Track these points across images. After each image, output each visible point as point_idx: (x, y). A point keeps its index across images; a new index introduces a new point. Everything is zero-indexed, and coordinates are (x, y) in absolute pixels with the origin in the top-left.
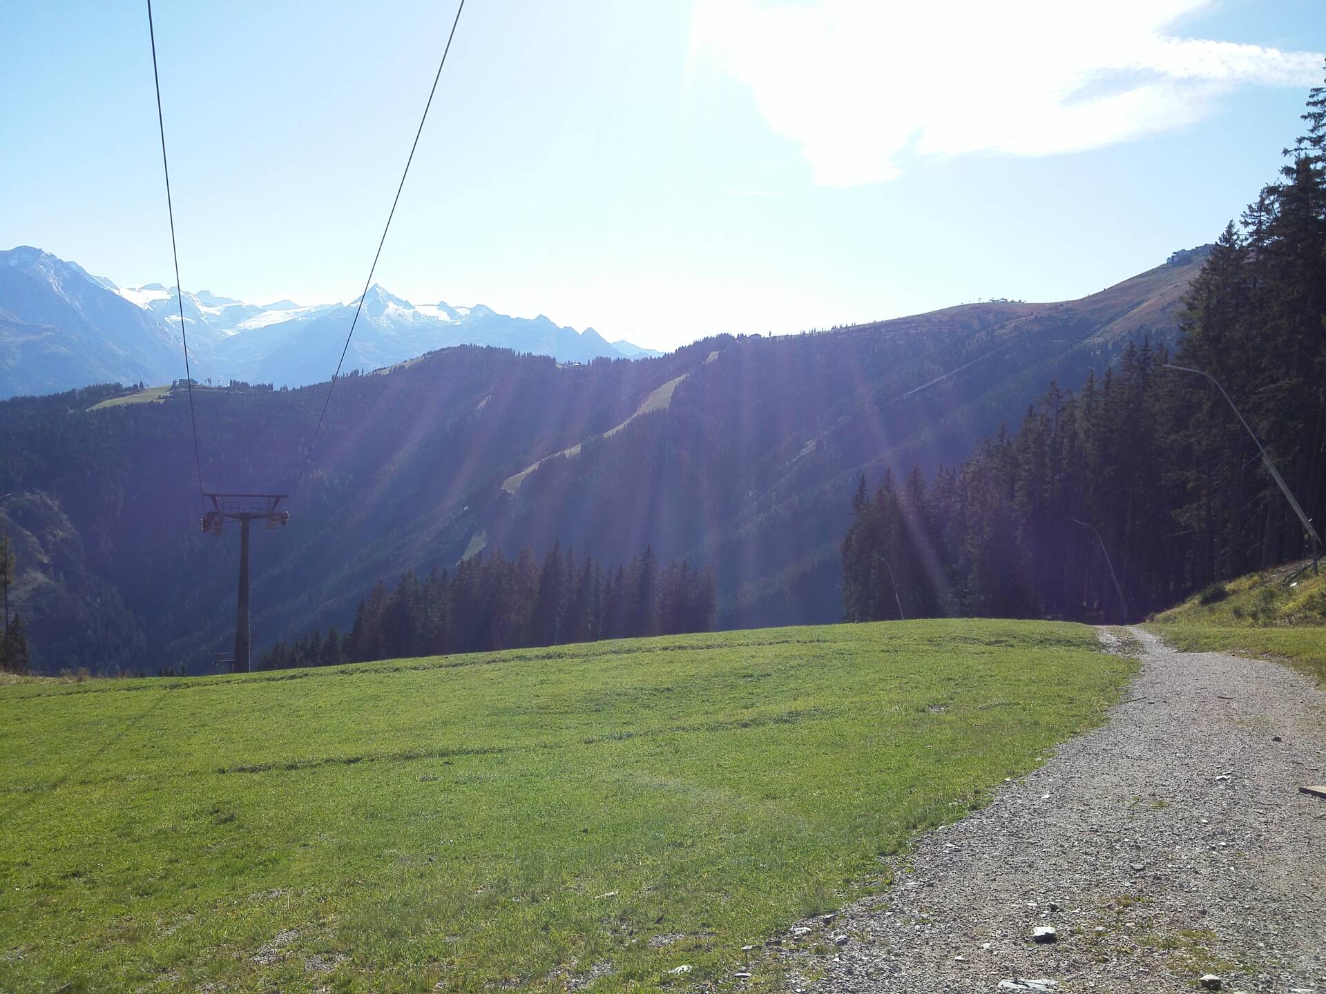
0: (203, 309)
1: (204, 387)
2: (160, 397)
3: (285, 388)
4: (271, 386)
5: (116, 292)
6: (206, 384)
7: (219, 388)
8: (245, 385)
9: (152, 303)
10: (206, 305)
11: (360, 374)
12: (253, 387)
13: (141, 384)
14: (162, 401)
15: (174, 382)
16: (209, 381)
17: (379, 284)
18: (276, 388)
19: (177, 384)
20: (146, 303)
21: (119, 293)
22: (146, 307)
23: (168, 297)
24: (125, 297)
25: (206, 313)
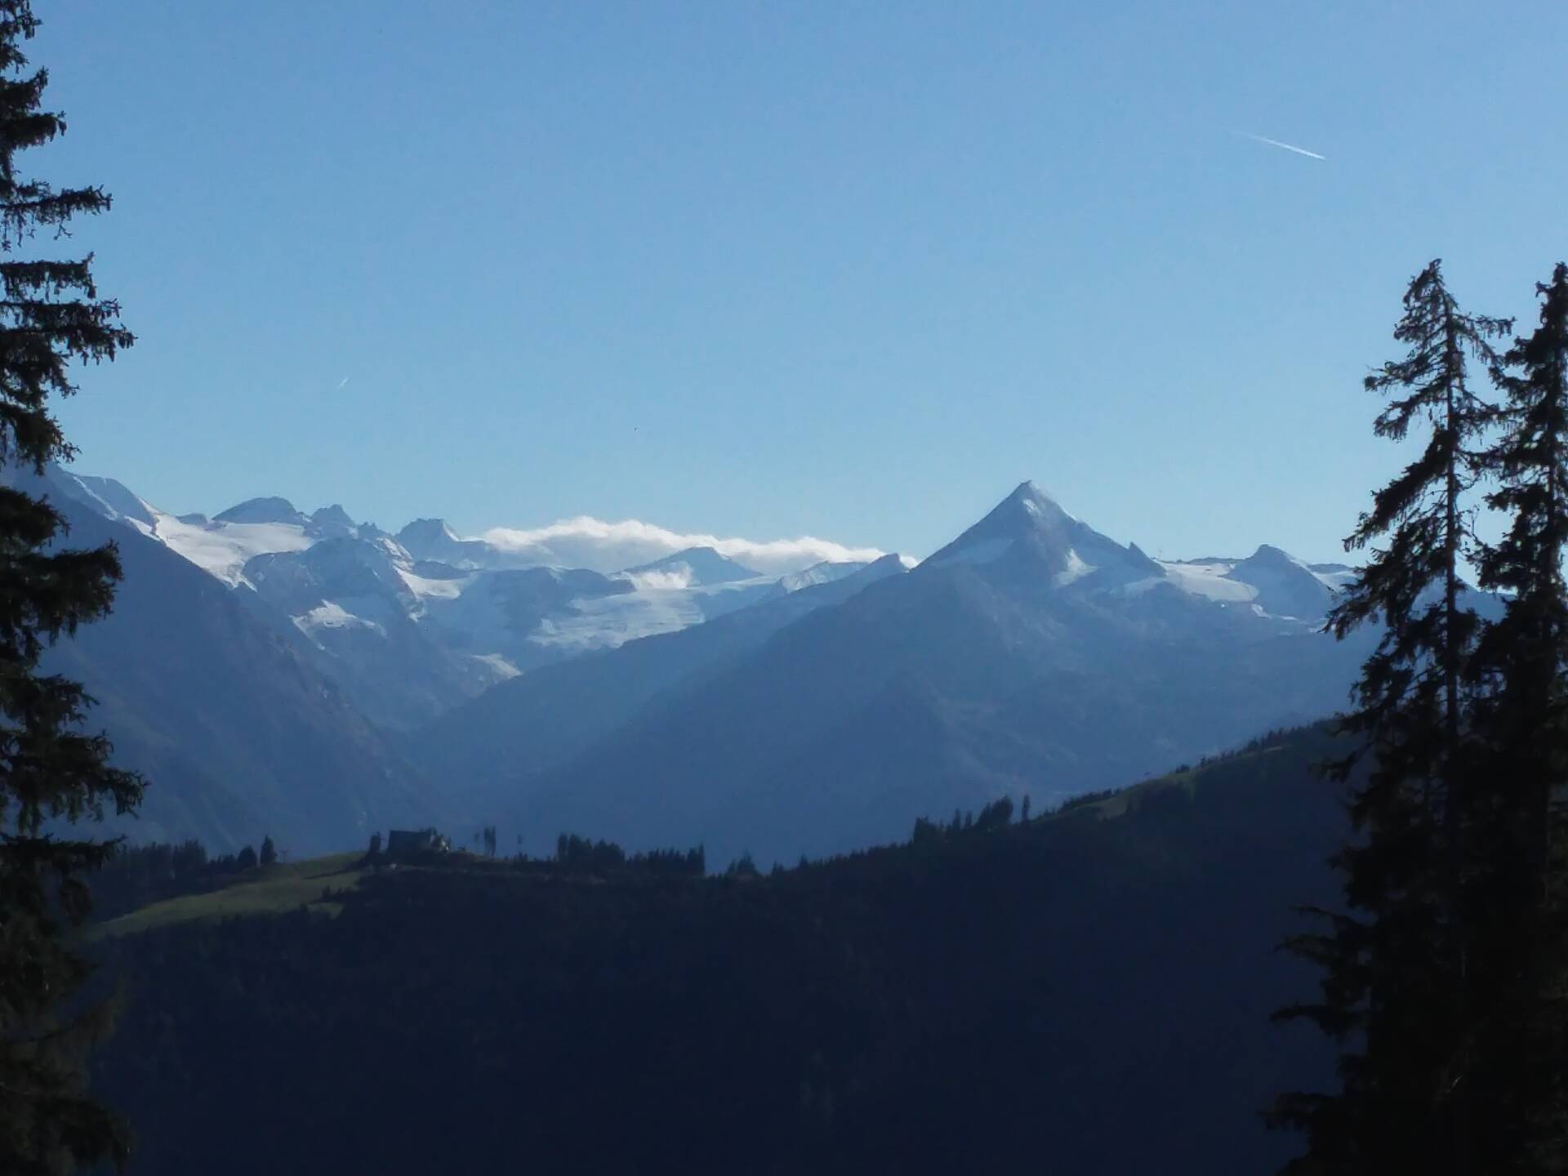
0: (416, 584)
1: (459, 858)
2: (327, 896)
3: (746, 866)
4: (696, 860)
5: (144, 529)
6: (478, 850)
7: (521, 863)
8: (608, 854)
9: (255, 565)
10: (421, 569)
12: (637, 863)
13: (268, 846)
14: (335, 910)
15: (375, 841)
16: (490, 837)
18: (716, 866)
19: (384, 846)
20: (236, 566)
21: (153, 533)
22: (235, 581)
23: (304, 544)
24: (172, 544)
25: (427, 597)
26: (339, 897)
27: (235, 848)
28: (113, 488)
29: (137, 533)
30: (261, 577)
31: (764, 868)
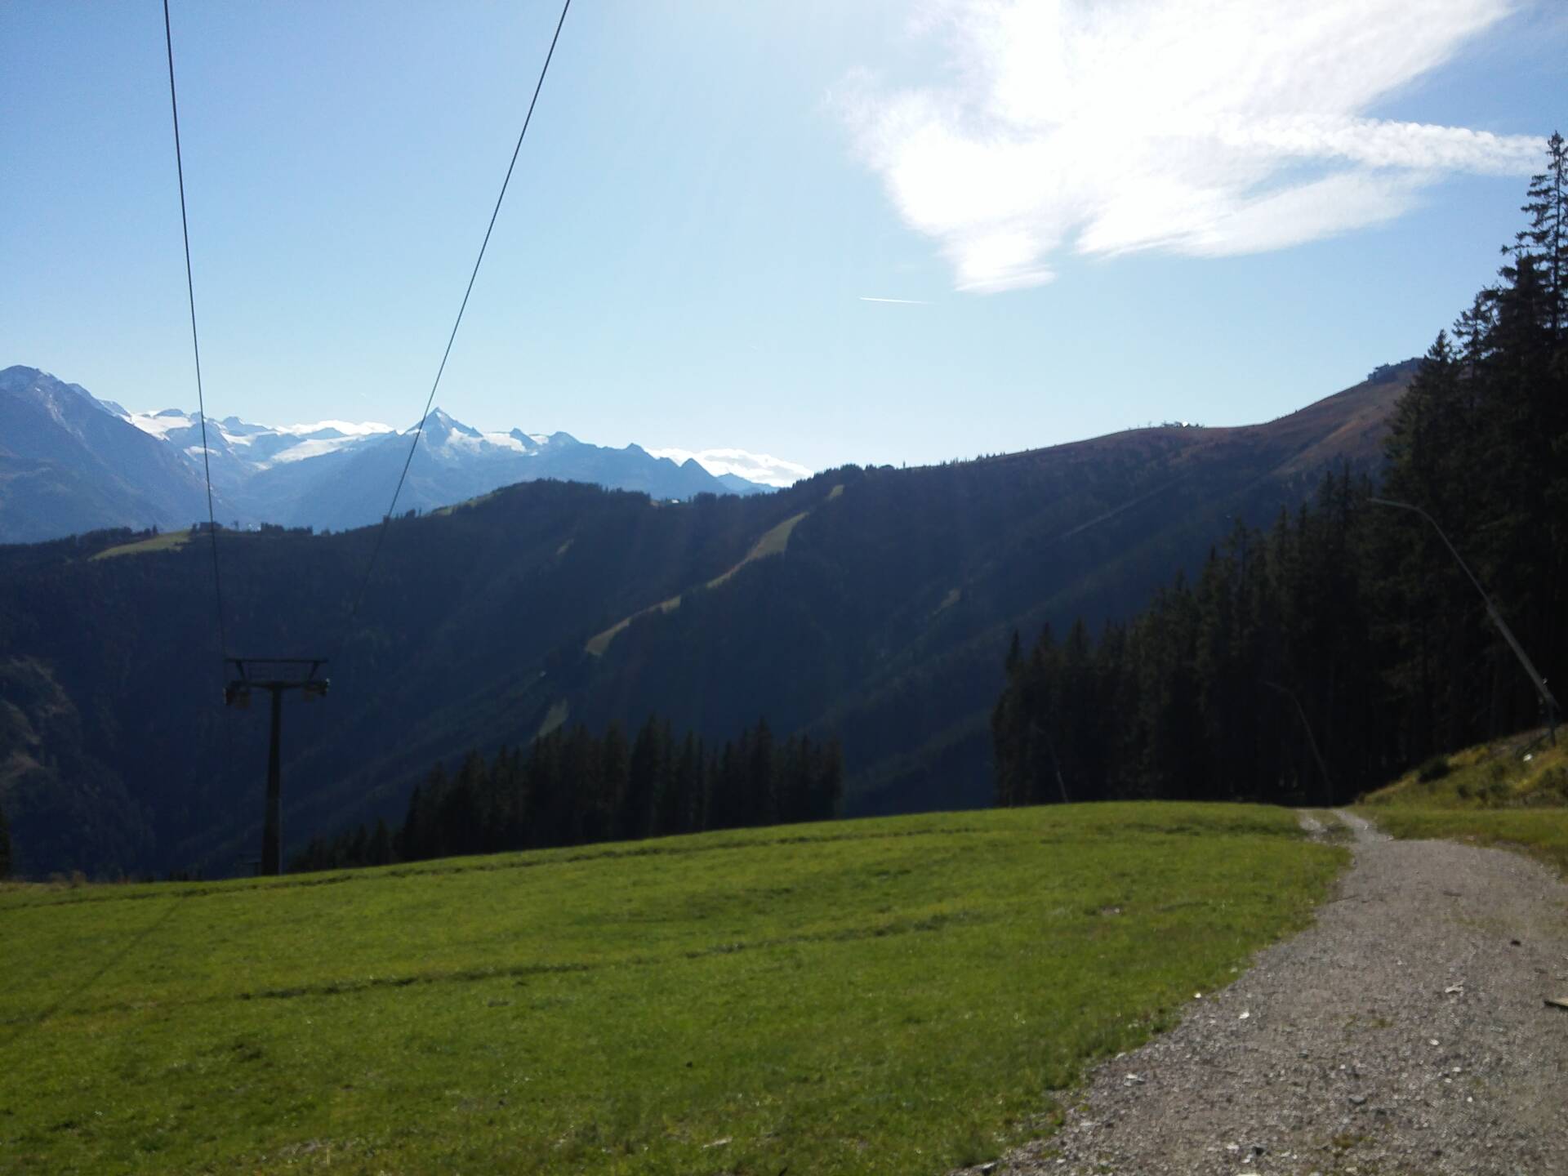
0: (229, 438)
1: (229, 531)
2: (176, 544)
3: (327, 532)
4: (310, 530)
5: (127, 419)
6: (233, 528)
7: (249, 532)
8: (279, 529)
9: (169, 432)
10: (231, 433)
11: (417, 515)
12: (290, 532)
13: (155, 529)
14: (179, 548)
15: (195, 526)
16: (237, 524)
17: (441, 408)
18: (316, 532)
19: (198, 527)
20: (163, 432)
21: (131, 420)
22: (162, 437)
23: (189, 425)
24: (137, 425)
25: (233, 443)
26: (181, 544)
27: (142, 529)
28: (115, 405)
29: (123, 421)
30: (172, 436)
31: (333, 532)
